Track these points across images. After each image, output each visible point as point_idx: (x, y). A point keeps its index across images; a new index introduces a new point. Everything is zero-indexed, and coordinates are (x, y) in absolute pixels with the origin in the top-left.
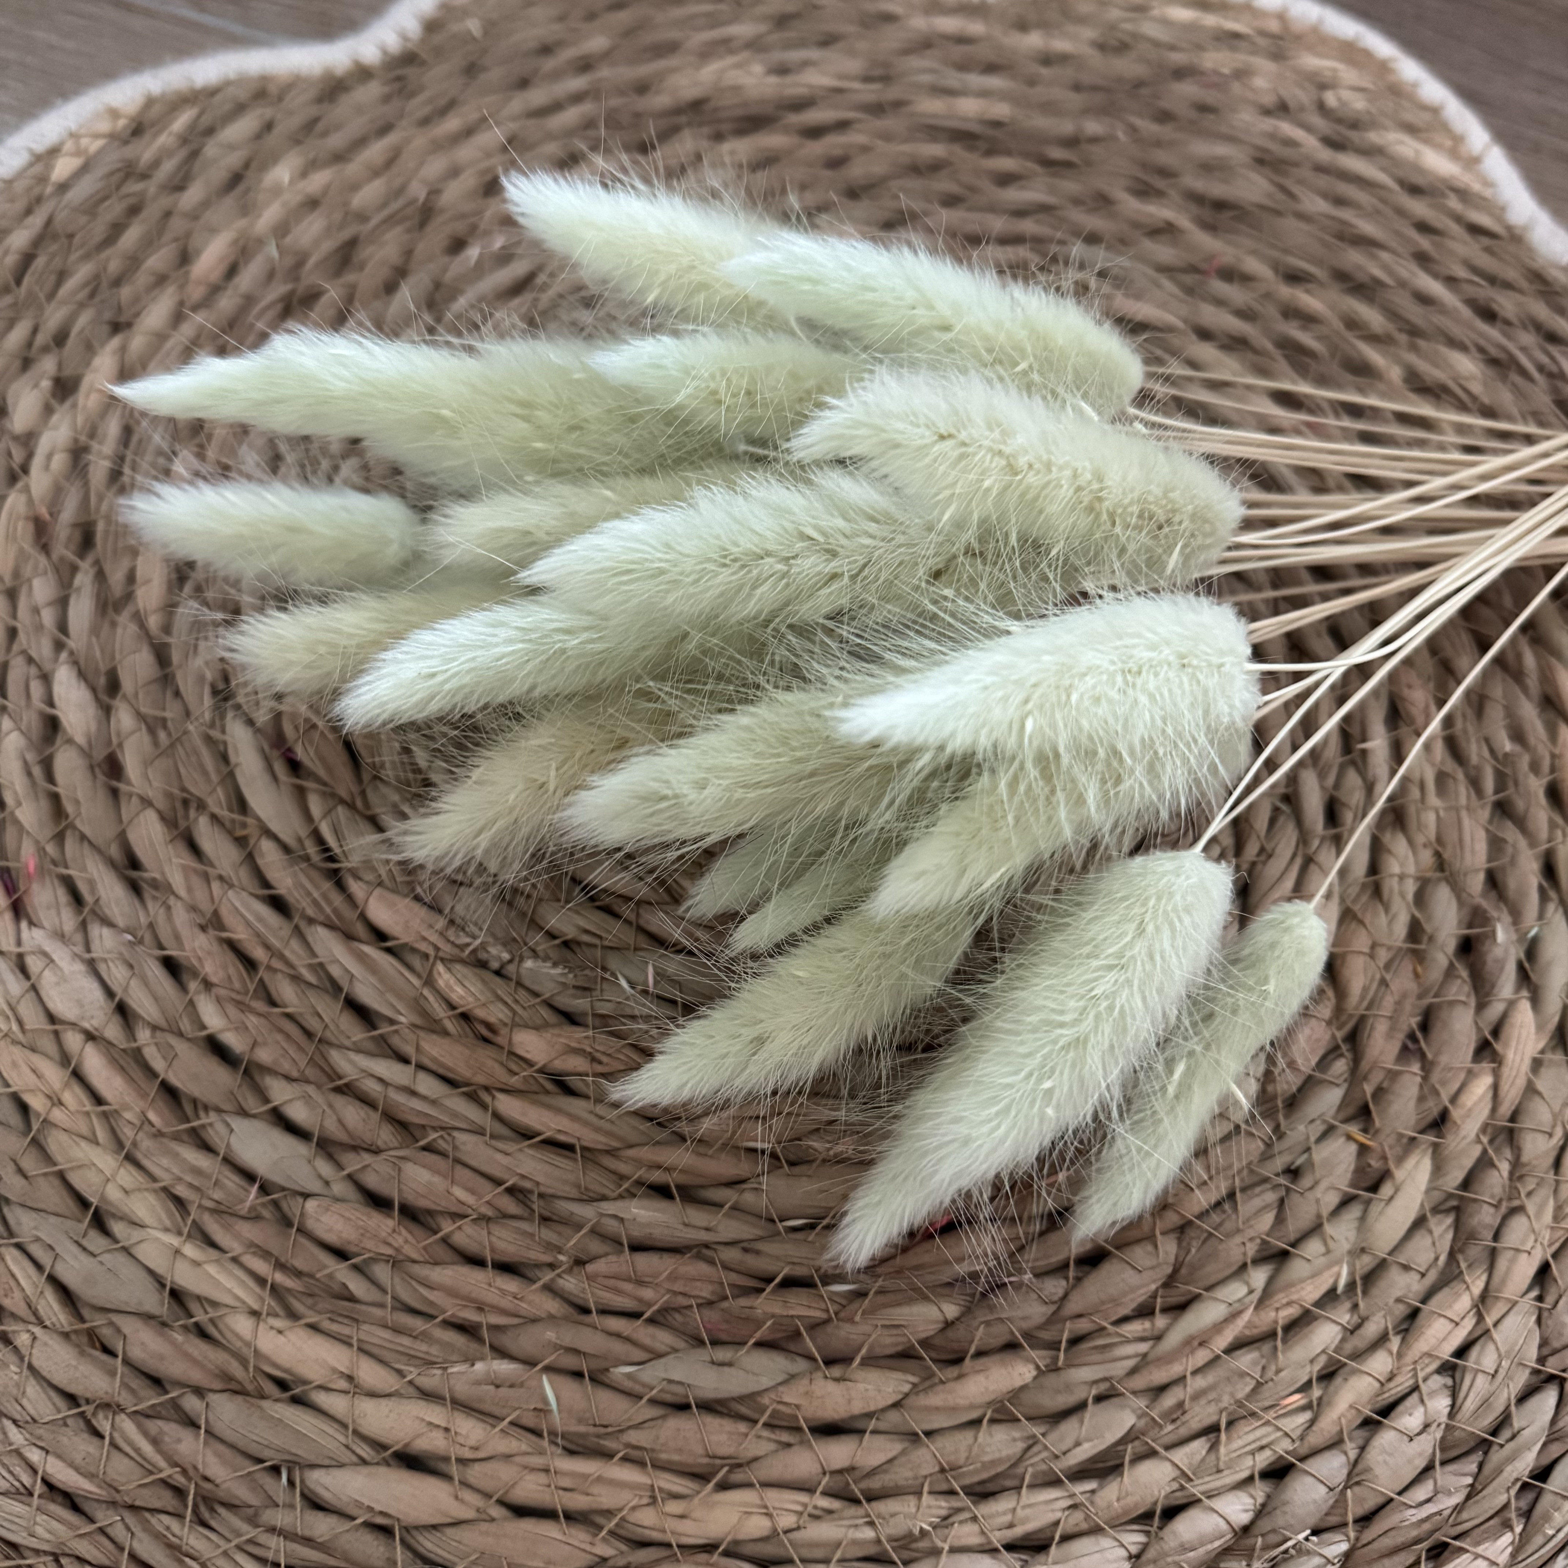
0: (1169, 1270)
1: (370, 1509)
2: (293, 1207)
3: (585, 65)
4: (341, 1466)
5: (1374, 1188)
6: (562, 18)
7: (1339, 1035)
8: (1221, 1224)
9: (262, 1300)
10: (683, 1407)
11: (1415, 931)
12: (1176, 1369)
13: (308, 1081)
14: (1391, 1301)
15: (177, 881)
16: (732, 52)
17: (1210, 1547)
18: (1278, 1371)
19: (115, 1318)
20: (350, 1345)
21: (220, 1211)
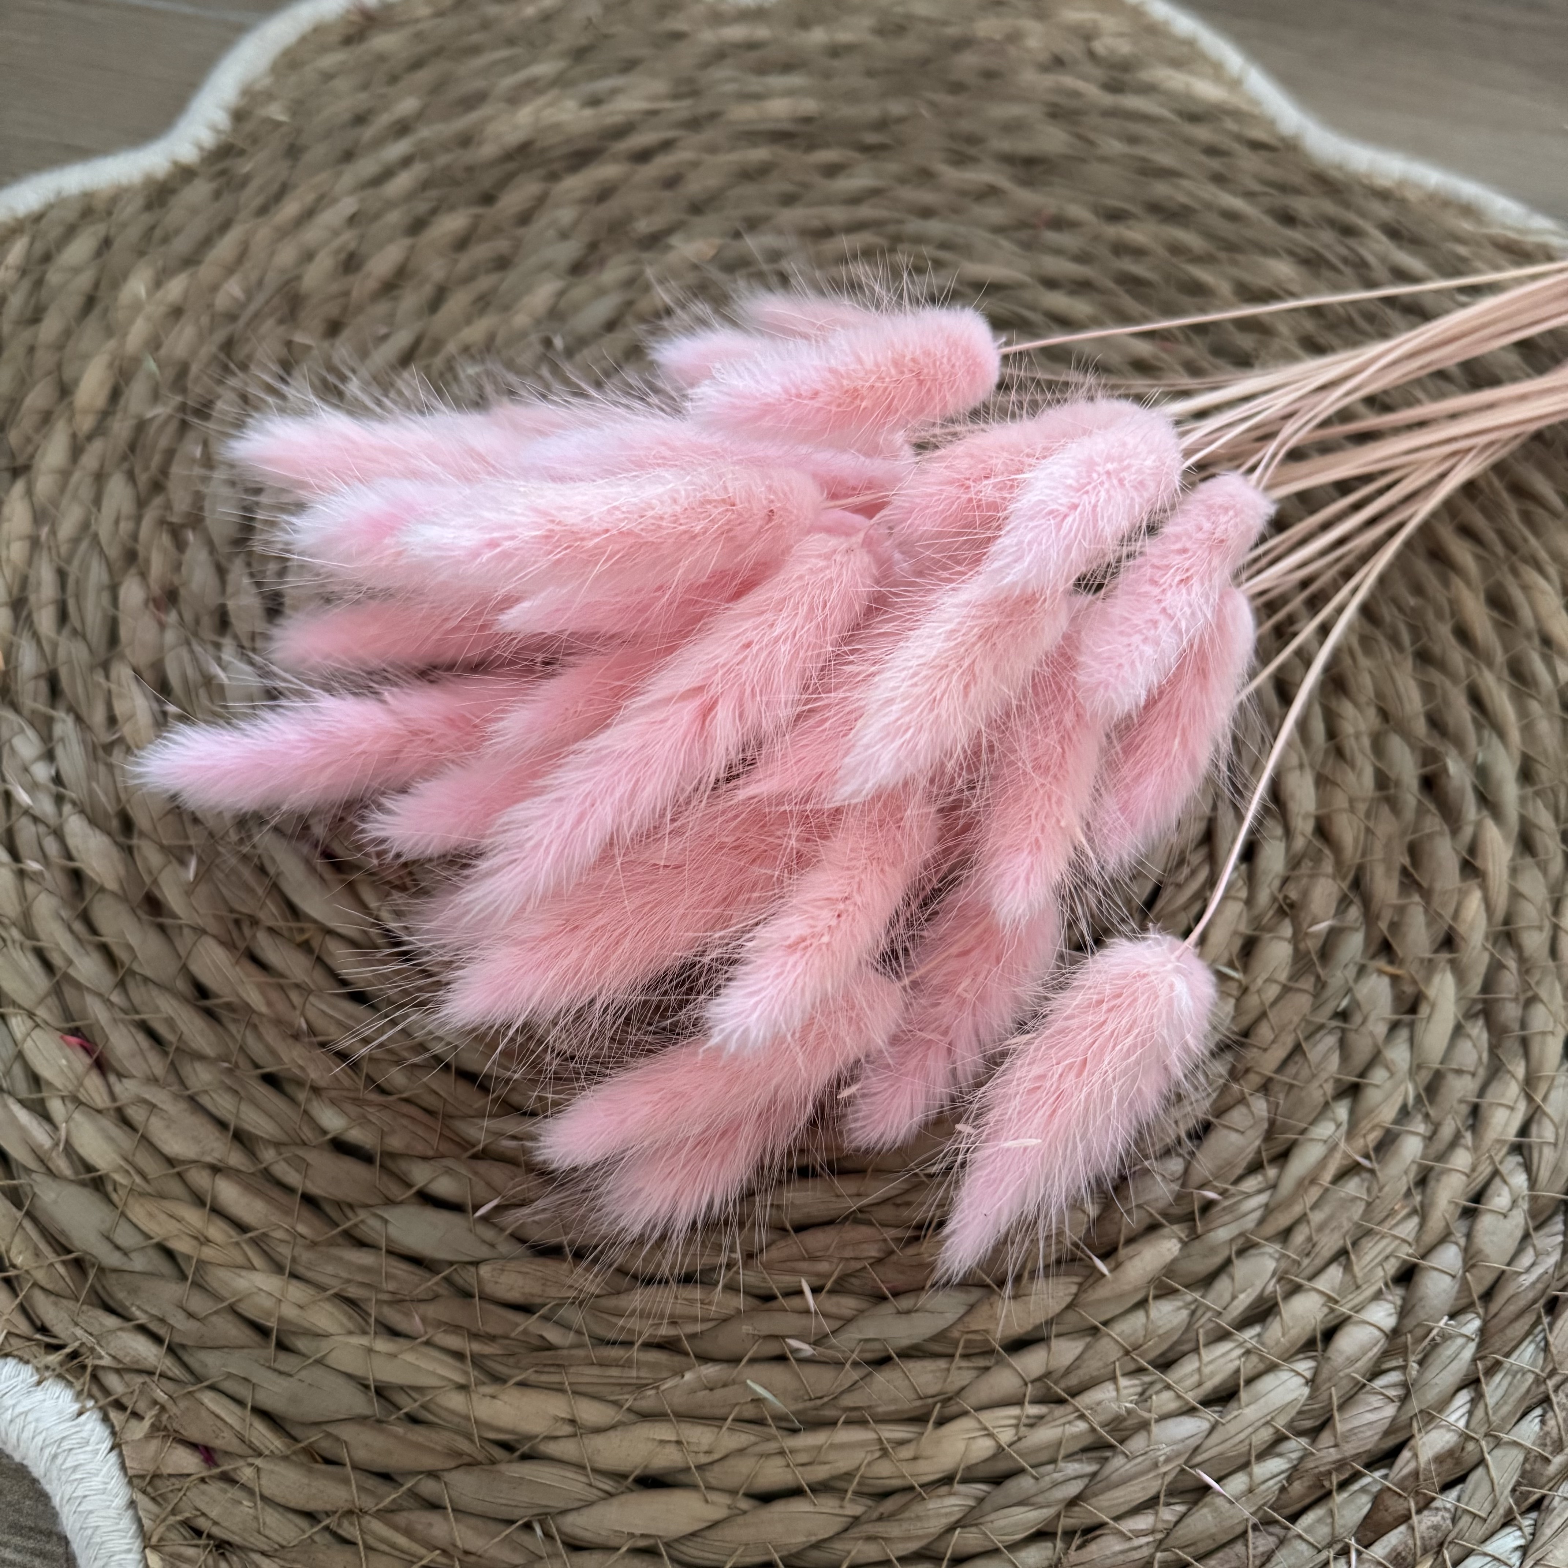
0: (1265, 1126)
1: (632, 1535)
2: (467, 1277)
3: (402, 128)
4: (591, 1504)
5: (1413, 1009)
6: (365, 86)
7: (1345, 885)
8: (1297, 1074)
9: (466, 1373)
10: (883, 1361)
11: (1383, 781)
12: (1297, 1210)
13: (443, 1156)
14: (1455, 1104)
15: (255, 998)
16: (540, 92)
17: (1370, 1354)
18: (1381, 1189)
19: (331, 1429)
20: (562, 1391)
21: (397, 1301)
